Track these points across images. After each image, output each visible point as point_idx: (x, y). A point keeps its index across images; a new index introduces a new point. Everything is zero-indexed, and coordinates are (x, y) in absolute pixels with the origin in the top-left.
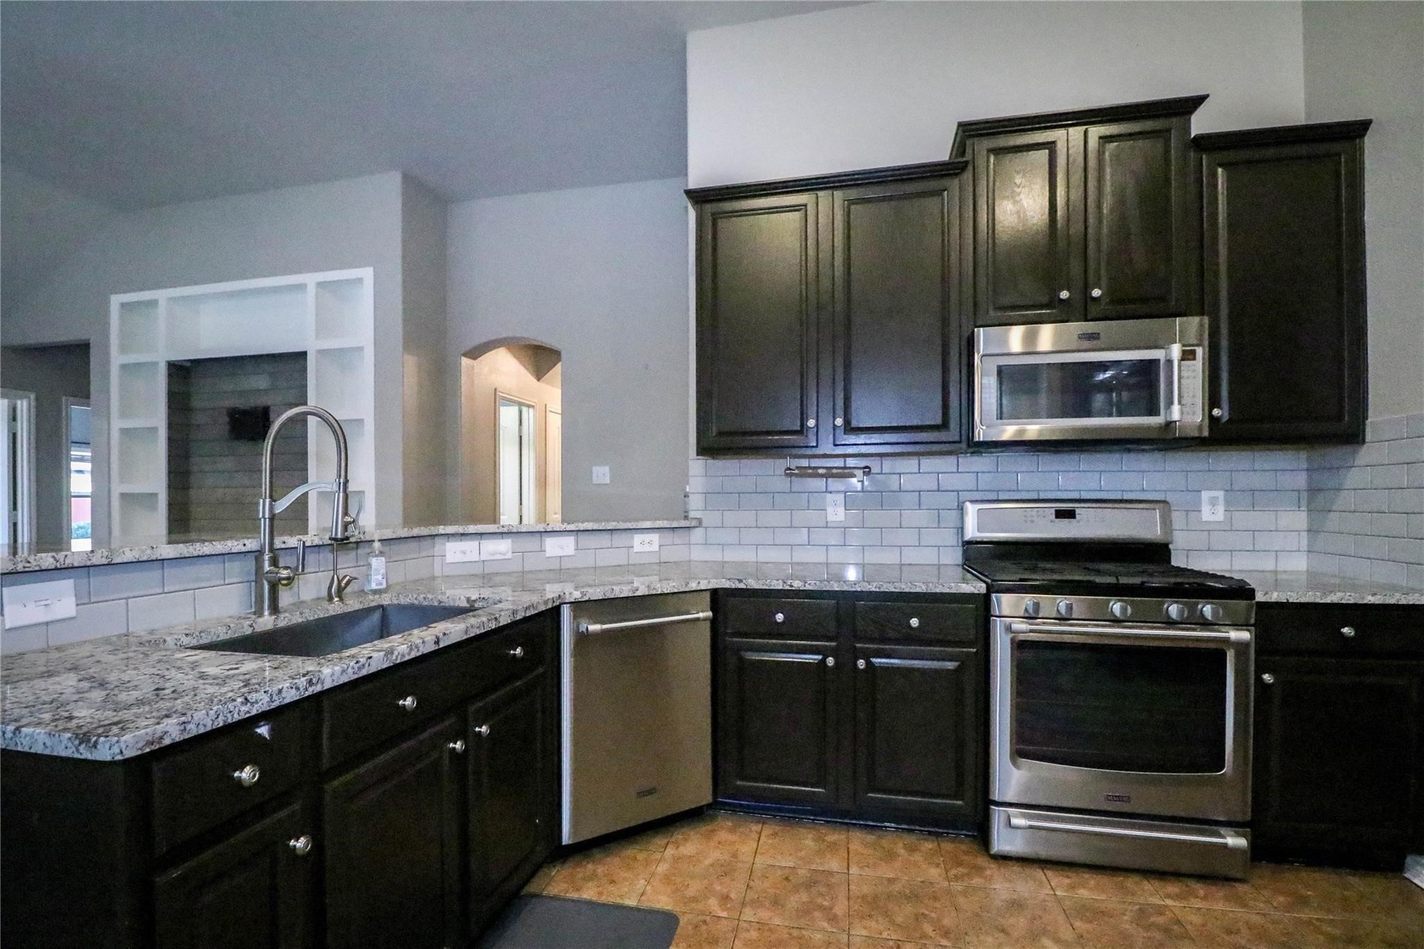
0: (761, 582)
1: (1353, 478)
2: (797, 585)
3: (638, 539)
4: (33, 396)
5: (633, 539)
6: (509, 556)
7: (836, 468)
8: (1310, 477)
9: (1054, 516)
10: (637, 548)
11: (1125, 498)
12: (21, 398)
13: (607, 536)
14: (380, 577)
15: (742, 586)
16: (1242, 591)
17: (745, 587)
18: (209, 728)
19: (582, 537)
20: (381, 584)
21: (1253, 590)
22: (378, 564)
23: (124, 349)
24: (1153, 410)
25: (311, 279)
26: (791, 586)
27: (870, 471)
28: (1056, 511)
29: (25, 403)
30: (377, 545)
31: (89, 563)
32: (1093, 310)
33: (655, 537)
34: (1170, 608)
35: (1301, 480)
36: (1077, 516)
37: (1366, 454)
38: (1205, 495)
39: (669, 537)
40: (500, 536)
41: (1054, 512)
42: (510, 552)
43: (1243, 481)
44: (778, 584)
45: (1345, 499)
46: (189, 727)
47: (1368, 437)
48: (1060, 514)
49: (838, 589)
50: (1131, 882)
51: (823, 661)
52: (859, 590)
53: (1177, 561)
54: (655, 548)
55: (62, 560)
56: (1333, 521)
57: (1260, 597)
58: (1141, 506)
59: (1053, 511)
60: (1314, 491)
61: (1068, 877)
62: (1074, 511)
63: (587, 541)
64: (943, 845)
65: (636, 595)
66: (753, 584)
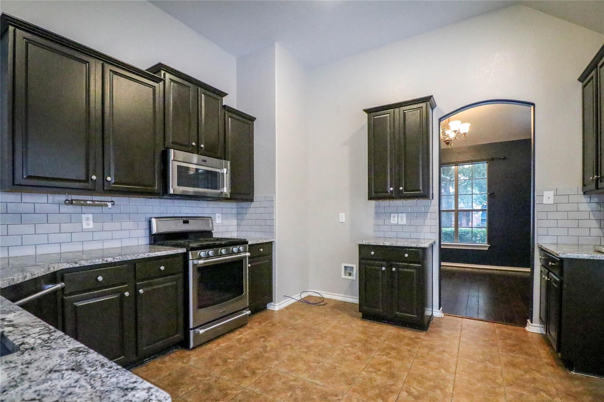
0: (89, 262)
1: (251, 210)
2: (110, 260)
7: (98, 201)
8: (237, 210)
9: (183, 223)
11: (198, 216)
15: (77, 265)
16: (244, 242)
17: (79, 266)
21: (248, 242)
24: (216, 188)
26: (107, 261)
27: (114, 204)
32: (201, 151)
34: (233, 250)
35: (235, 211)
36: (189, 222)
37: (253, 204)
38: (217, 215)
43: (225, 211)
44: (99, 262)
45: (247, 216)
47: (254, 201)
48: (185, 222)
49: (130, 259)
50: (228, 336)
51: (123, 295)
52: (140, 258)
53: (214, 236)
56: (244, 222)
57: (250, 243)
58: (200, 218)
59: (182, 221)
60: (238, 214)
61: (214, 343)
64: (171, 356)
65: (25, 280)
66: (85, 263)
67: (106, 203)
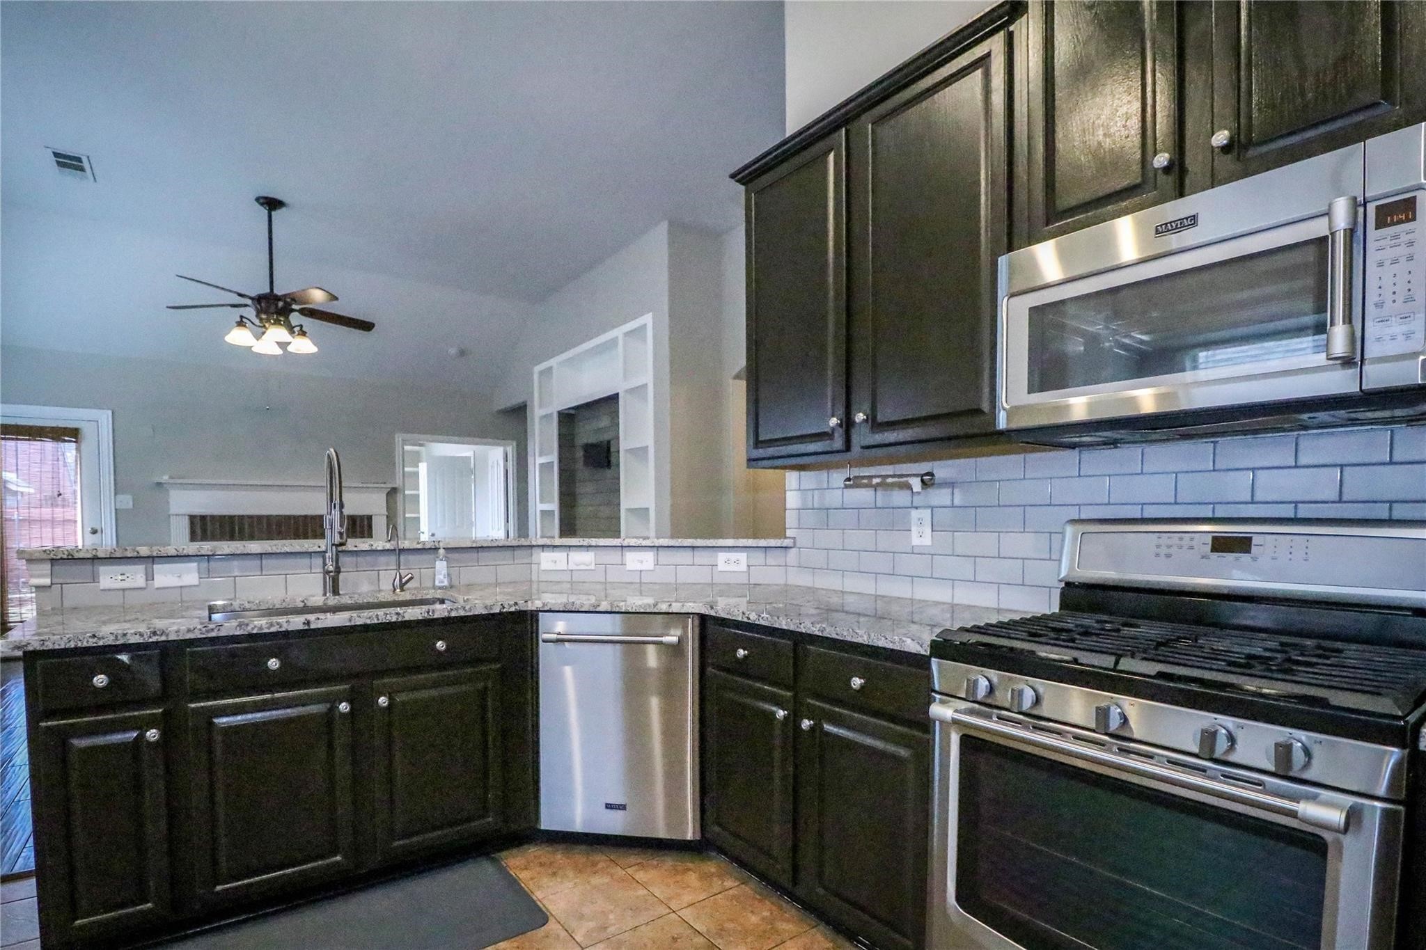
2: (753, 618)
3: (722, 556)
4: (515, 444)
5: (717, 557)
6: (593, 567)
7: (893, 476)
9: (1209, 547)
10: (722, 567)
12: (508, 445)
13: (689, 553)
14: (442, 577)
15: (712, 613)
18: (63, 647)
19: (662, 553)
20: (443, 582)
22: (441, 566)
23: (541, 406)
25: (618, 332)
26: (748, 618)
28: (1214, 539)
29: (511, 447)
30: (442, 551)
31: (199, 554)
33: (742, 557)
36: (1254, 549)
39: (759, 557)
40: (586, 549)
41: (1210, 542)
42: (593, 564)
44: (738, 615)
46: (46, 643)
48: (1221, 545)
54: (743, 567)
55: (181, 551)
59: (1208, 538)
62: (1250, 539)
63: (665, 556)
66: (720, 612)
67: (905, 479)
